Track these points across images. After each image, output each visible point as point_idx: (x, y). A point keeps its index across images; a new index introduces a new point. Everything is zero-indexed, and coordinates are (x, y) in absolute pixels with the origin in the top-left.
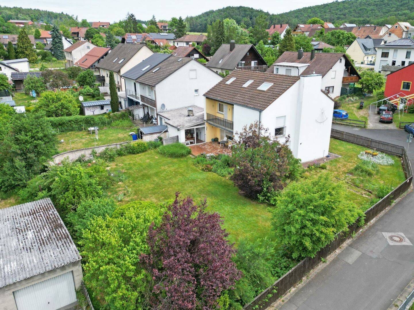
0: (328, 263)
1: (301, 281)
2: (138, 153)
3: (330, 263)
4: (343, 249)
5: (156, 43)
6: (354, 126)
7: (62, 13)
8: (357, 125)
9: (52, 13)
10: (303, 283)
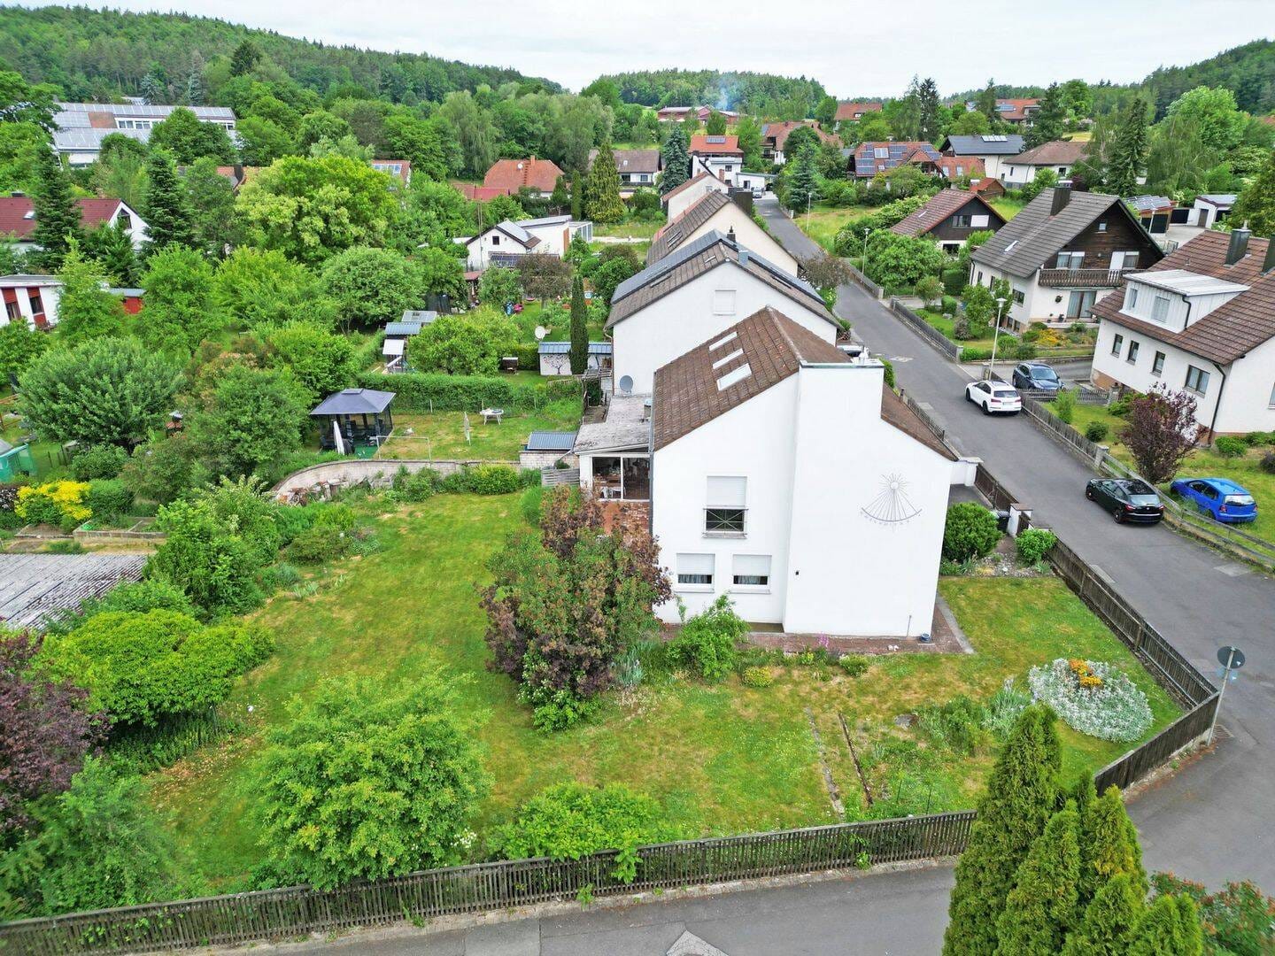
0: (424, 932)
1: (305, 939)
2: (487, 493)
3: (429, 936)
4: (513, 918)
5: (940, 171)
6: (1239, 557)
7: (803, 78)
8: (1252, 557)
9: (779, 80)
10: (304, 943)
